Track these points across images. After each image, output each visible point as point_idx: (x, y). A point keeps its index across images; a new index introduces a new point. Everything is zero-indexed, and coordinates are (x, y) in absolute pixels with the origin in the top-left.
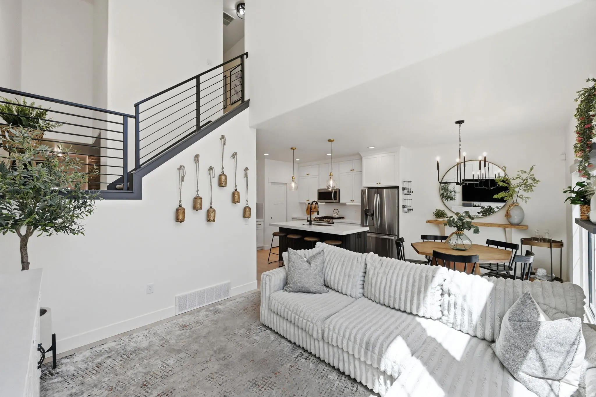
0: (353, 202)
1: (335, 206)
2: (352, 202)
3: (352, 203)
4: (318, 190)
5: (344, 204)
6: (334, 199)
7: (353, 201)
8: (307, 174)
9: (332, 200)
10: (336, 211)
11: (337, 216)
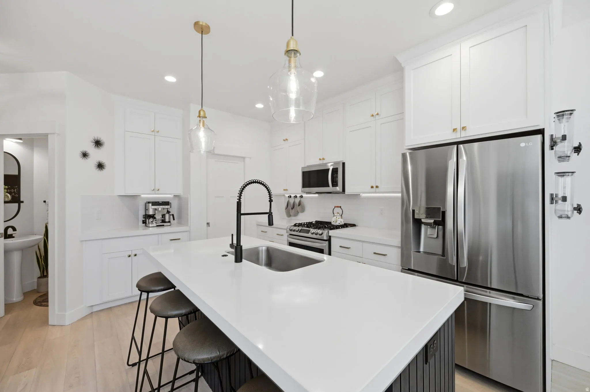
0: (377, 190)
1: (337, 200)
2: (373, 190)
3: (376, 192)
4: (303, 168)
5: (356, 196)
6: (333, 186)
7: (377, 187)
8: (284, 140)
9: (328, 186)
10: (337, 210)
11: (340, 221)
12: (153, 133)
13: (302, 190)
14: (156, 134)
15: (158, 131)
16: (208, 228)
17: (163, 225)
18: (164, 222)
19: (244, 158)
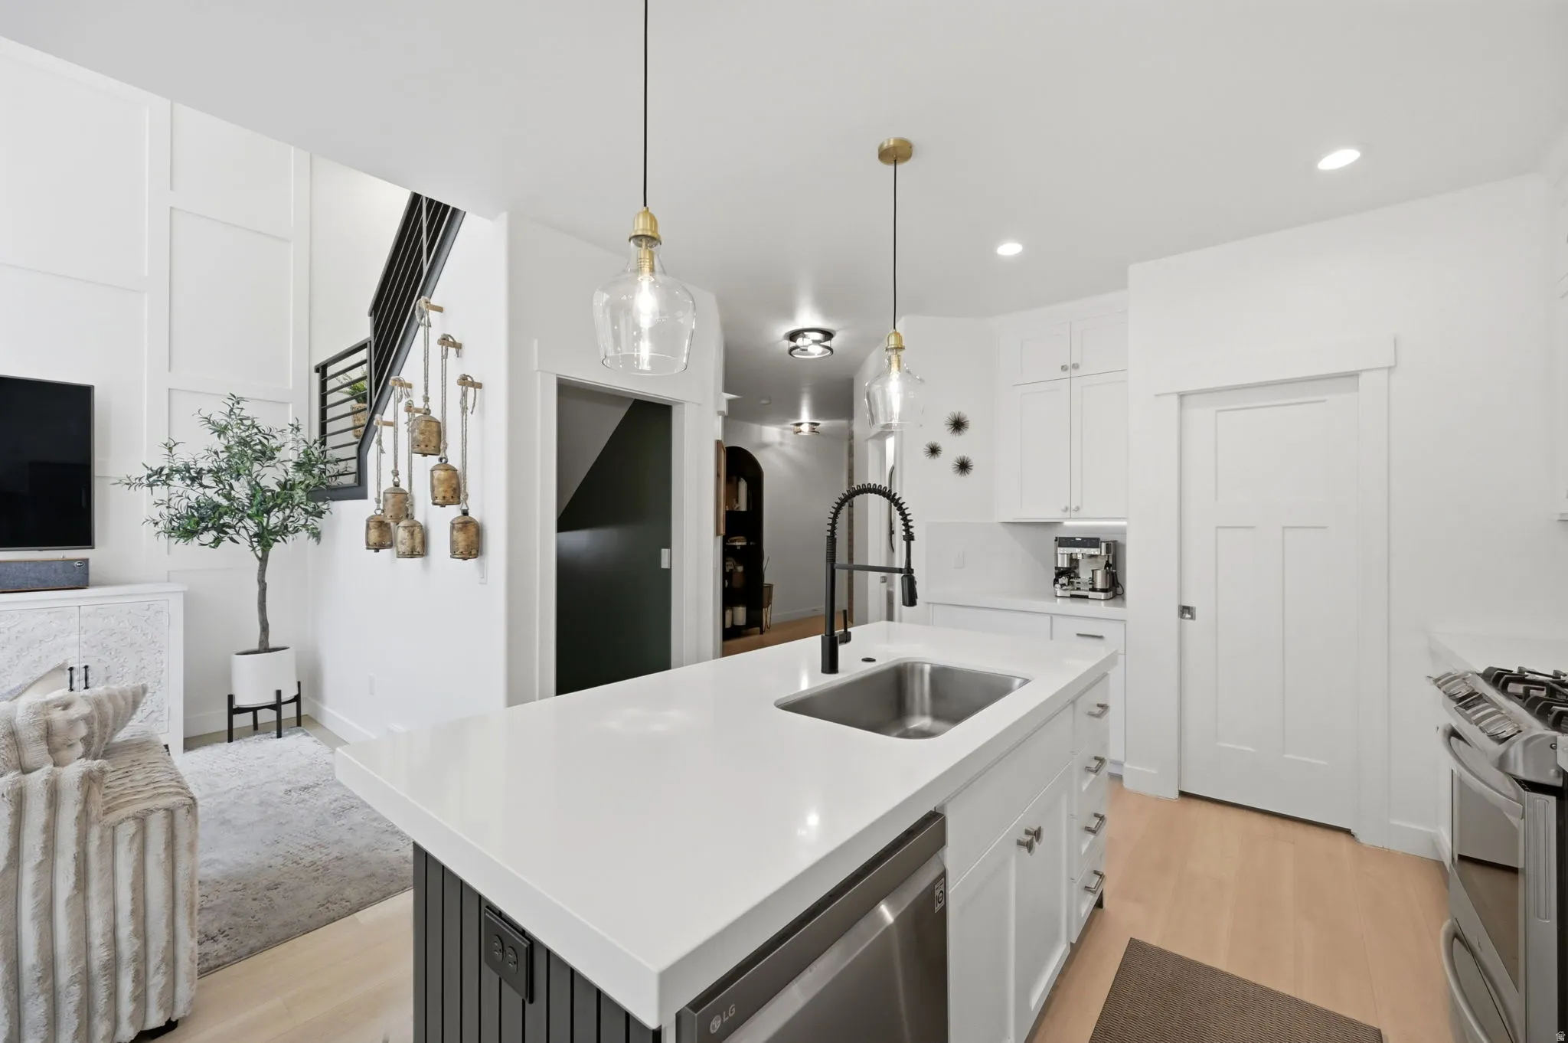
14: (1075, 373)
15: (1075, 366)
16: (1189, 623)
17: (1086, 597)
18: (1094, 590)
19: (1354, 375)
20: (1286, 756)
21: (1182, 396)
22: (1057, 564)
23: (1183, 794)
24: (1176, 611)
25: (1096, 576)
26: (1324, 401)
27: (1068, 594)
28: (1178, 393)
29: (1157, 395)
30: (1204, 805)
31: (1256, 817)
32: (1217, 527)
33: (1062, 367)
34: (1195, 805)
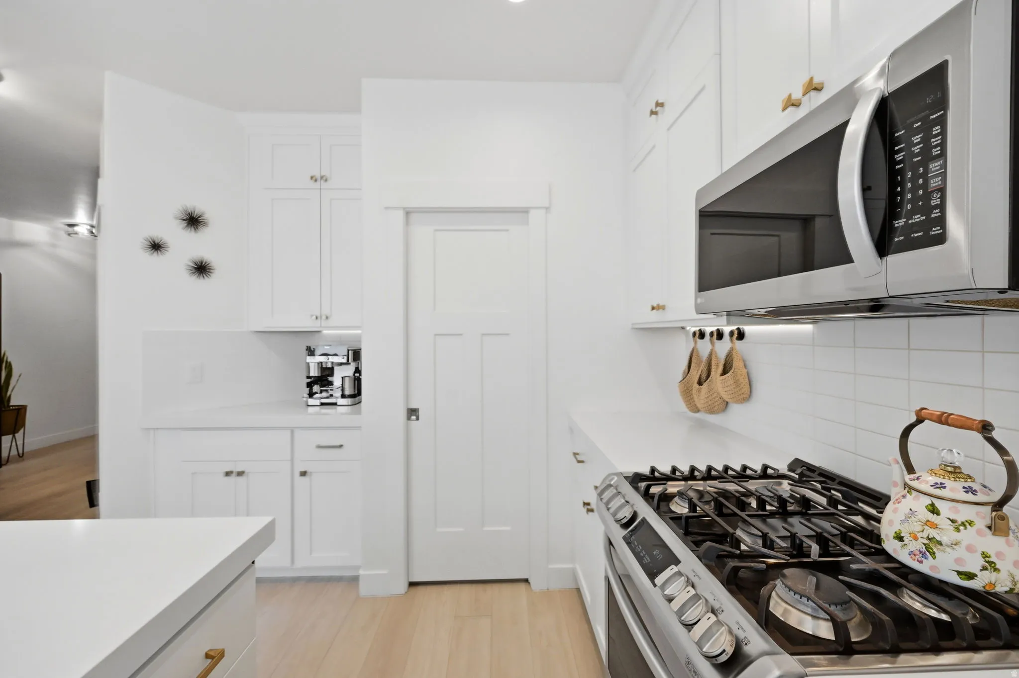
6: (883, 247)
12: (317, 185)
13: (699, 301)
14: (324, 185)
15: (324, 179)
16: (414, 423)
17: (335, 404)
18: (343, 396)
19: (525, 211)
20: (486, 529)
21: (408, 213)
22: (309, 372)
23: (412, 584)
24: (403, 414)
25: (345, 382)
26: (507, 230)
27: (318, 402)
28: (404, 208)
29: (387, 208)
30: (429, 589)
31: (466, 588)
32: (436, 335)
33: (312, 178)
34: (421, 590)
